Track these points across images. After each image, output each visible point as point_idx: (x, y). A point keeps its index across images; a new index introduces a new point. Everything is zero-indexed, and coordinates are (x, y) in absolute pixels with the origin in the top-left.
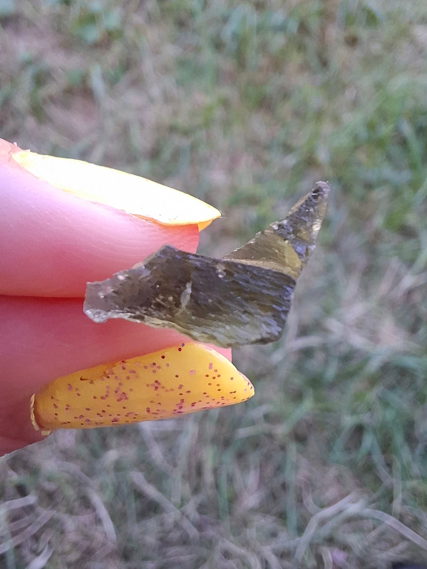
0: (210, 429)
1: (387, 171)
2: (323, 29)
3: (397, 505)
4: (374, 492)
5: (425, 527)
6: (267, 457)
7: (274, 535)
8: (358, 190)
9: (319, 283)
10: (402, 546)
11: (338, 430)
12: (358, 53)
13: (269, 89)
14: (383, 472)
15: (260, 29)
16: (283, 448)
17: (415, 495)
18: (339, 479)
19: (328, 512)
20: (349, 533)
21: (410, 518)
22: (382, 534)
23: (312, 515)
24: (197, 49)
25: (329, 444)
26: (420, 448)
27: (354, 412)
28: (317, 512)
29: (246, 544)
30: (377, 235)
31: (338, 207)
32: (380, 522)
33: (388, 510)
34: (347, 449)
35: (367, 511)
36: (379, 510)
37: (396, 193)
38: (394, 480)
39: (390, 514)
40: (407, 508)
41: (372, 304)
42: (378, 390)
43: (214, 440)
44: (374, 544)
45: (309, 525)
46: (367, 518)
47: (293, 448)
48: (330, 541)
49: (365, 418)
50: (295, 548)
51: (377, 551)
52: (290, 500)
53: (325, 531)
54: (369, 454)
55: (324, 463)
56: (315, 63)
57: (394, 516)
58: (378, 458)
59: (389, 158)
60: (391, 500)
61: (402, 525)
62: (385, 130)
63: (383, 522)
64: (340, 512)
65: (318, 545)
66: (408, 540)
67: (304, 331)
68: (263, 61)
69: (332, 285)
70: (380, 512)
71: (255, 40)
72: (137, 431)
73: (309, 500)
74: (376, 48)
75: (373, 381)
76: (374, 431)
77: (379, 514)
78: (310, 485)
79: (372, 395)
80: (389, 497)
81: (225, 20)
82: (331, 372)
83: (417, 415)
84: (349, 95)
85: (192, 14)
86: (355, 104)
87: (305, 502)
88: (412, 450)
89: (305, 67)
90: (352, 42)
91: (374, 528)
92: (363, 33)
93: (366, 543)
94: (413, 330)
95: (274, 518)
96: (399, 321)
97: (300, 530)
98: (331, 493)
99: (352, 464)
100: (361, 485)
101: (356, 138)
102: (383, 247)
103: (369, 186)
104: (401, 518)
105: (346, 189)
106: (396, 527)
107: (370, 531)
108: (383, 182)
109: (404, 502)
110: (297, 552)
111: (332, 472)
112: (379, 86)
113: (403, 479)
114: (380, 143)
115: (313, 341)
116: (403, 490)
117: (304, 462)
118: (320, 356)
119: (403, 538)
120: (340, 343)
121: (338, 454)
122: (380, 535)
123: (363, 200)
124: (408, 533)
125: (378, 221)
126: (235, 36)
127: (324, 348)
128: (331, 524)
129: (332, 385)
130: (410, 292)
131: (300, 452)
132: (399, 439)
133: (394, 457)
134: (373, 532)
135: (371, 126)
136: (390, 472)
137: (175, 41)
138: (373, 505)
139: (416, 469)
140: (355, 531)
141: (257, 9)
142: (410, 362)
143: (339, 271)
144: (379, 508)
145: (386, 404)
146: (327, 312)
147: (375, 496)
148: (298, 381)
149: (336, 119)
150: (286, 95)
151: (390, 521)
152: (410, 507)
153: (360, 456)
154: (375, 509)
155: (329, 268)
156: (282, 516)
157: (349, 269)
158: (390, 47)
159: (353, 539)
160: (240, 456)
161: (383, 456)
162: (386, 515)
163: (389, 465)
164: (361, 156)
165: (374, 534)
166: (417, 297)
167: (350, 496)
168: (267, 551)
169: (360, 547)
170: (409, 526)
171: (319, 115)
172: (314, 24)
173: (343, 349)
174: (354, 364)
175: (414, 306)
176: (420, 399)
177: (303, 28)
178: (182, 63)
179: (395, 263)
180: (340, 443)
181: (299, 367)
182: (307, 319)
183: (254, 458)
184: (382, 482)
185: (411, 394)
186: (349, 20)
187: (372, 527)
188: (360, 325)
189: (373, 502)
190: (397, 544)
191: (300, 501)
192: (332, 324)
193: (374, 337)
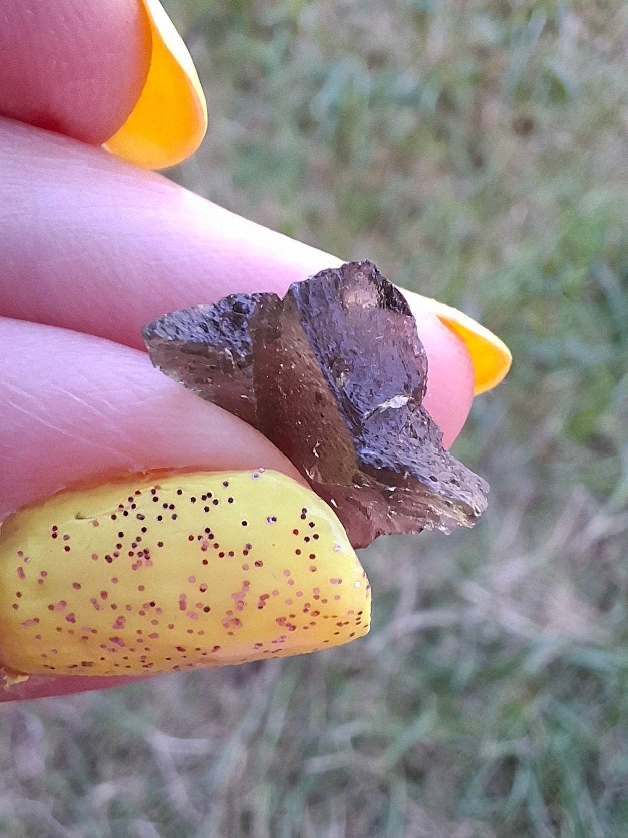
0: (267, 754)
1: (575, 345)
2: (478, 106)
6: (358, 805)
8: (524, 372)
11: (474, 764)
12: (533, 146)
13: (386, 201)
15: (376, 100)
16: (385, 789)
24: (271, 128)
25: (461, 786)
26: (607, 796)
27: (502, 735)
30: (553, 448)
34: (489, 795)
37: (587, 379)
41: (540, 559)
42: (542, 701)
43: (272, 773)
47: (401, 789)
49: (520, 747)
54: (525, 804)
55: (452, 816)
56: (462, 159)
58: (538, 812)
62: (574, 276)
67: (427, 600)
68: (378, 153)
71: (367, 118)
72: (148, 753)
74: (563, 140)
75: (535, 687)
76: (534, 769)
79: (532, 709)
81: (318, 82)
82: (467, 669)
83: (604, 743)
84: (517, 216)
85: (264, 70)
86: (526, 231)
88: (595, 798)
89: (446, 166)
90: (525, 128)
92: (543, 114)
94: (604, 605)
96: (582, 591)
99: (496, 820)
101: (524, 287)
102: (560, 467)
103: (543, 368)
108: (567, 362)
111: (464, 831)
112: (565, 203)
115: (440, 617)
117: (418, 813)
118: (449, 643)
120: (485, 623)
121: (474, 803)
123: (532, 388)
125: (555, 425)
126: (334, 109)
127: (458, 630)
129: (470, 690)
130: (601, 544)
131: (414, 797)
132: (573, 781)
133: (565, 811)
135: (549, 270)
137: (233, 114)
139: (599, 831)
141: (370, 68)
142: (597, 660)
145: (555, 725)
146: (466, 569)
148: (412, 681)
149: (495, 256)
150: (413, 211)
153: (509, 806)
157: (505, 501)
158: (585, 140)
160: (314, 800)
161: (547, 808)
163: (556, 823)
164: (532, 316)
166: (613, 552)
171: (467, 247)
172: (464, 95)
173: (490, 632)
174: (506, 657)
175: (606, 567)
176: (611, 717)
177: (446, 102)
178: (245, 150)
179: (579, 495)
180: (478, 784)
181: (416, 659)
182: (433, 580)
183: (337, 804)
185: (595, 710)
186: (523, 92)
188: (517, 593)
192: (473, 590)
193: (539, 615)
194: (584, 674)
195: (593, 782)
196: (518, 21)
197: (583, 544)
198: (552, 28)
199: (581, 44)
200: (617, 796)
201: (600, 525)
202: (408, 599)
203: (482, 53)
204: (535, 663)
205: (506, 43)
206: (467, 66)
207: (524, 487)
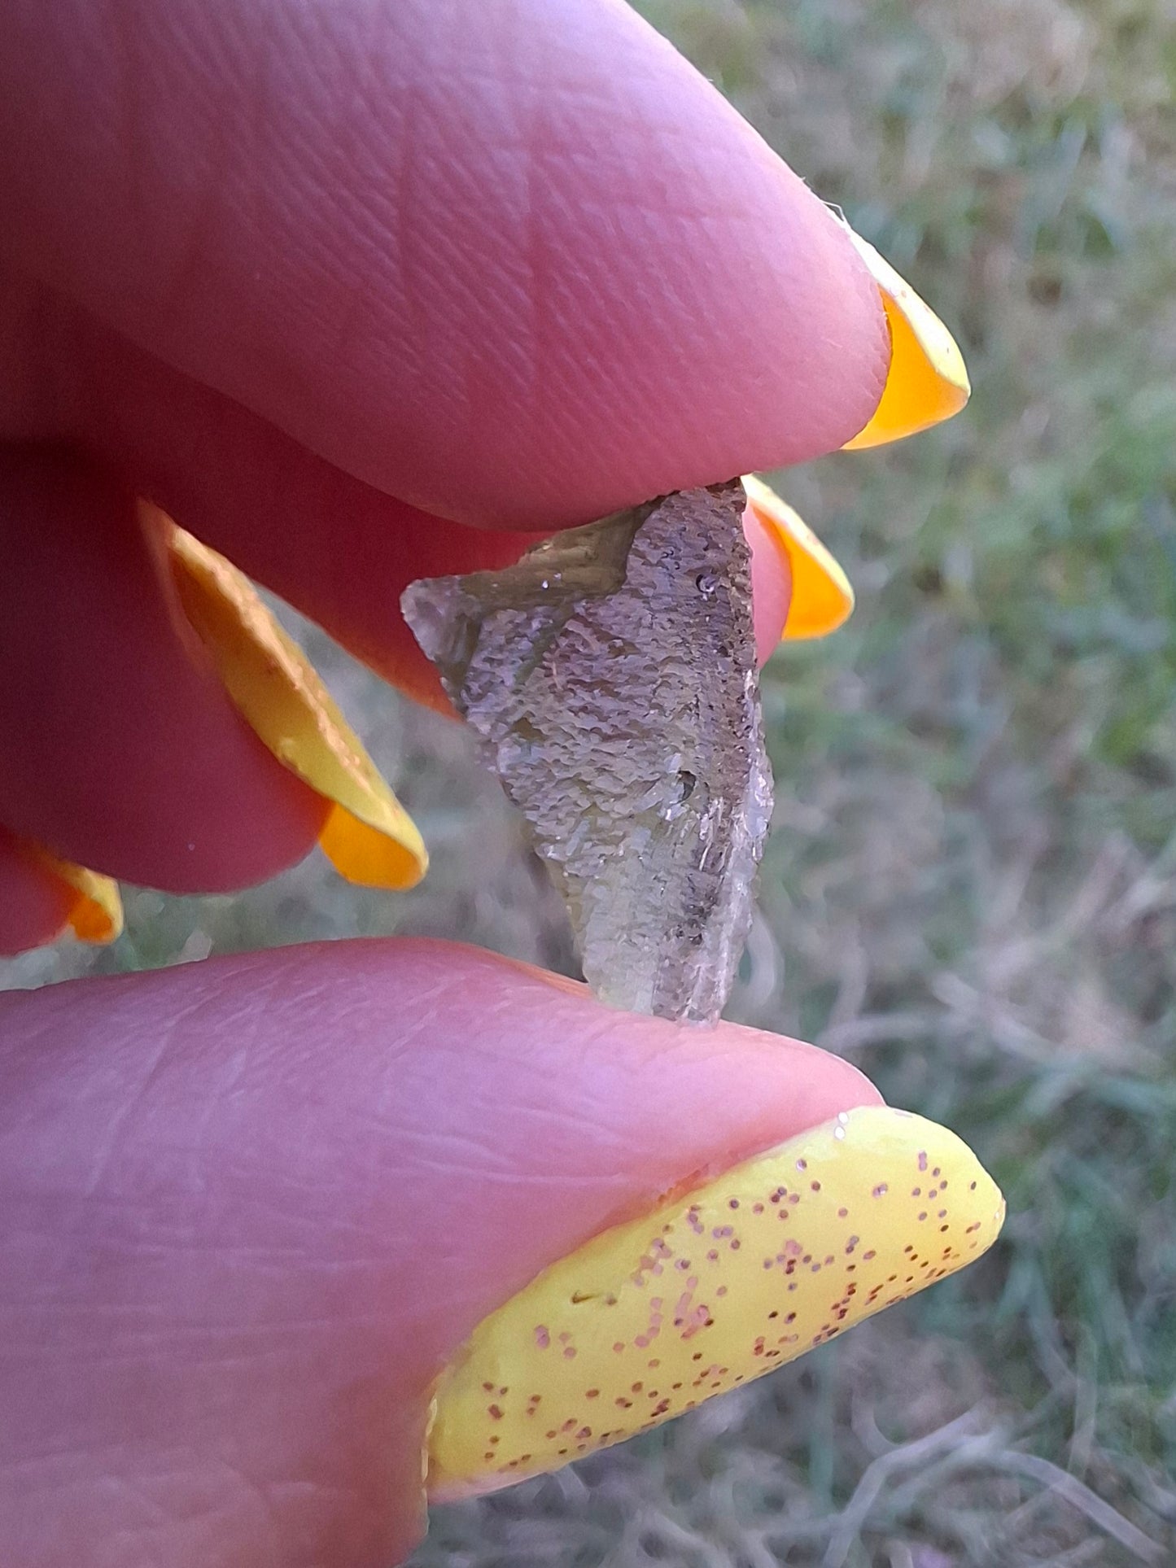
1: (1113, 618)
2: (979, 255)
3: (1082, 1446)
4: (1029, 1407)
5: (1147, 1505)
7: (775, 1503)
8: (1039, 657)
9: (928, 881)
10: (1090, 1547)
12: (1063, 320)
14: (1053, 1359)
17: (1129, 1424)
18: (945, 1373)
19: (912, 1452)
20: (961, 1508)
21: (1114, 1480)
22: (1042, 1515)
23: (872, 1458)
26: (1148, 1303)
28: (887, 1450)
29: (703, 1523)
30: (1078, 774)
31: (985, 698)
32: (1039, 1486)
33: (1059, 1456)
34: (970, 1298)
35: (1009, 1457)
36: (1039, 1454)
37: (1133, 672)
38: (1079, 1383)
39: (1063, 1465)
40: (1106, 1454)
41: (1056, 940)
42: (1054, 1157)
44: (1021, 1539)
45: (863, 1482)
46: (1007, 1474)
48: (915, 1525)
49: (1018, 1225)
50: (826, 1539)
51: (1027, 1557)
52: (820, 1416)
53: (903, 1500)
54: (1023, 1315)
55: (911, 1330)
57: (1075, 1471)
58: (1043, 1325)
59: (1121, 586)
60: (1068, 1433)
61: (1093, 1496)
62: (1118, 516)
63: (1046, 1486)
64: (943, 1453)
65: (884, 1535)
66: (1105, 1534)
67: (882, 999)
69: (960, 889)
70: (1041, 1460)
73: (867, 1420)
74: (1105, 311)
75: (1043, 1134)
76: (1039, 1257)
77: (1038, 1466)
78: (874, 1382)
79: (1039, 1169)
80: (1064, 1422)
83: (1145, 1223)
84: (1033, 422)
86: (1045, 447)
87: (855, 1425)
88: (1130, 1307)
90: (1049, 292)
91: (1024, 1500)
92: (1076, 271)
93: (1002, 1536)
94: (1150, 1012)
95: (777, 1460)
96: (1117, 990)
97: (842, 1494)
98: (922, 1406)
99: (979, 1338)
100: (997, 1390)
101: (1040, 529)
102: (1091, 803)
103: (1067, 652)
104: (1090, 1480)
105: (1010, 654)
106: (1077, 1500)
107: (1011, 1506)
108: (1102, 644)
109: (1100, 1439)
110: (830, 1548)
111: (930, 1353)
112: (1106, 407)
113: (1101, 1380)
114: (1100, 548)
115: (903, 1024)
116: (1100, 1407)
118: (915, 1065)
119: (1093, 1528)
120: (969, 1035)
121: (947, 1309)
122: (1036, 1518)
123: (1049, 682)
124: (1106, 1516)
125: (1082, 739)
127: (928, 1045)
128: (917, 1485)
130: (1148, 920)
132: (1098, 1281)
133: (1084, 1327)
134: (1019, 1510)
135: (1080, 504)
136: (1072, 1362)
138: (1024, 1441)
139: (1135, 1359)
140: (975, 1506)
142: (1137, 1095)
143: (977, 859)
144: (1037, 1451)
145: (1072, 1194)
146: (943, 953)
147: (1031, 1418)
149: (999, 484)
151: (1064, 1485)
152: (1115, 1453)
153: (999, 1317)
154: (1028, 1451)
155: (953, 847)
156: (799, 1457)
157: (1003, 851)
158: (1138, 313)
159: (971, 1525)
161: (1058, 1321)
162: (1053, 1468)
163: (1069, 1345)
164: (1053, 575)
165: (1021, 1515)
166: (1164, 933)
167: (966, 1415)
168: (755, 1541)
169: (985, 1542)
170: (1109, 1499)
171: (957, 466)
172: (959, 241)
173: (977, 1050)
174: (999, 1088)
175: (1155, 955)
176: (1155, 1185)
177: (932, 249)
179: (1117, 847)
182: (893, 968)
184: (1049, 1386)
185: (1133, 1173)
186: (1048, 240)
187: (1018, 1496)
188: (1019, 993)
189: (1025, 1434)
190: (1076, 1543)
191: (845, 1418)
192: (953, 988)
193: (1052, 1027)
194: (1117, 1117)
195: (1127, 1283)
196: (1042, 134)
197: (1122, 919)
198: (1092, 145)
199: (1134, 171)
200: (1163, 1306)
201: (1146, 892)
202: (854, 994)
203: (987, 178)
204: (1045, 1098)
205: (1024, 162)
206: (962, 198)
207: (1035, 832)
